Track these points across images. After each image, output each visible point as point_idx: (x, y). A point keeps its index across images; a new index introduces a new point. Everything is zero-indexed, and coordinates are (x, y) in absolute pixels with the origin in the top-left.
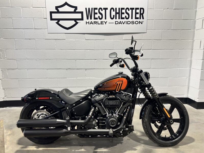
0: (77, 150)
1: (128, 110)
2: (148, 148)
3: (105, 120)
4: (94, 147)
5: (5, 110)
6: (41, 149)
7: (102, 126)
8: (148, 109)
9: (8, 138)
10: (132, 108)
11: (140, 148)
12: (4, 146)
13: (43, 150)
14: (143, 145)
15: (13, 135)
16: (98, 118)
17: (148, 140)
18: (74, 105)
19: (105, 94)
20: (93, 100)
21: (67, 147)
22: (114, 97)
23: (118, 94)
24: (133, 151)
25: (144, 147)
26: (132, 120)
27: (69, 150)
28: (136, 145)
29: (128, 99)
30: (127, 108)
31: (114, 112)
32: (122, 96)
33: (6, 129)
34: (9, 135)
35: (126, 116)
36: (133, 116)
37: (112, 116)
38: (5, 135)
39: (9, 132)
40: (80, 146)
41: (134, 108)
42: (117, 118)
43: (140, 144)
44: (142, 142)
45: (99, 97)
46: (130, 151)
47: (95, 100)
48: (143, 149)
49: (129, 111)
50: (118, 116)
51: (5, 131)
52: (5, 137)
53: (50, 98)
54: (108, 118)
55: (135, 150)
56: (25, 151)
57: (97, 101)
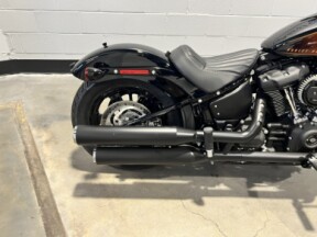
4: (244, 180)
5: (17, 80)
6: (130, 181)
9: (46, 152)
12: (44, 173)
13: (135, 183)
15: (56, 143)
16: (269, 125)
18: (218, 93)
19: (304, 66)
33: (34, 126)
34: (47, 142)
38: (37, 141)
39: (45, 136)
47: (275, 82)
51: (34, 132)
52: (39, 150)
53: (150, 72)
56: (96, 185)
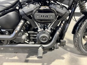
0: (10, 57)
1: (62, 24)
2: (74, 56)
3: (36, 34)
4: (27, 54)
7: (33, 39)
8: (84, 24)
10: (67, 23)
11: (67, 56)
14: (69, 53)
16: (29, 32)
17: (73, 47)
19: (37, 4)
20: (21, 11)
21: (2, 53)
22: (47, 8)
23: (53, 5)
24: (61, 60)
25: (70, 55)
26: (64, 35)
27: (3, 58)
28: (64, 53)
29: (65, 12)
30: (62, 22)
31: (46, 26)
32: (58, 7)
35: (59, 31)
36: (66, 31)
37: (44, 31)
40: (15, 53)
41: (69, 23)
42: (49, 33)
43: (67, 51)
44: (68, 49)
45: (28, 8)
46: (59, 60)
48: (70, 58)
49: (63, 26)
50: (50, 31)
54: (40, 33)
55: (63, 58)
57: (26, 12)
